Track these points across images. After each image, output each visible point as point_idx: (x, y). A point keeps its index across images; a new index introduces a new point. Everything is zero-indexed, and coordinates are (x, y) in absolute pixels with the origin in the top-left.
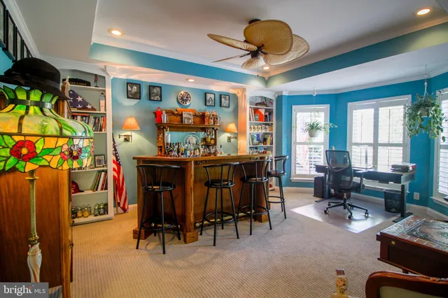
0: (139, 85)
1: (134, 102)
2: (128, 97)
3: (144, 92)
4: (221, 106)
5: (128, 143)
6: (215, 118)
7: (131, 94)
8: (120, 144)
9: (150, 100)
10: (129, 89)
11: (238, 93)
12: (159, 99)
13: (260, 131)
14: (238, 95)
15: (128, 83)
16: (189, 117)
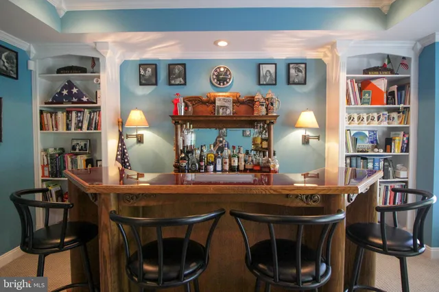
0: (154, 66)
1: (148, 90)
2: (141, 84)
3: (163, 74)
4: (289, 83)
5: (142, 145)
6: (269, 104)
7: (145, 80)
8: (131, 146)
9: (170, 84)
10: (142, 72)
11: (325, 55)
12: (183, 82)
13: (375, 124)
14: (326, 60)
15: (140, 65)
16: (226, 104)
